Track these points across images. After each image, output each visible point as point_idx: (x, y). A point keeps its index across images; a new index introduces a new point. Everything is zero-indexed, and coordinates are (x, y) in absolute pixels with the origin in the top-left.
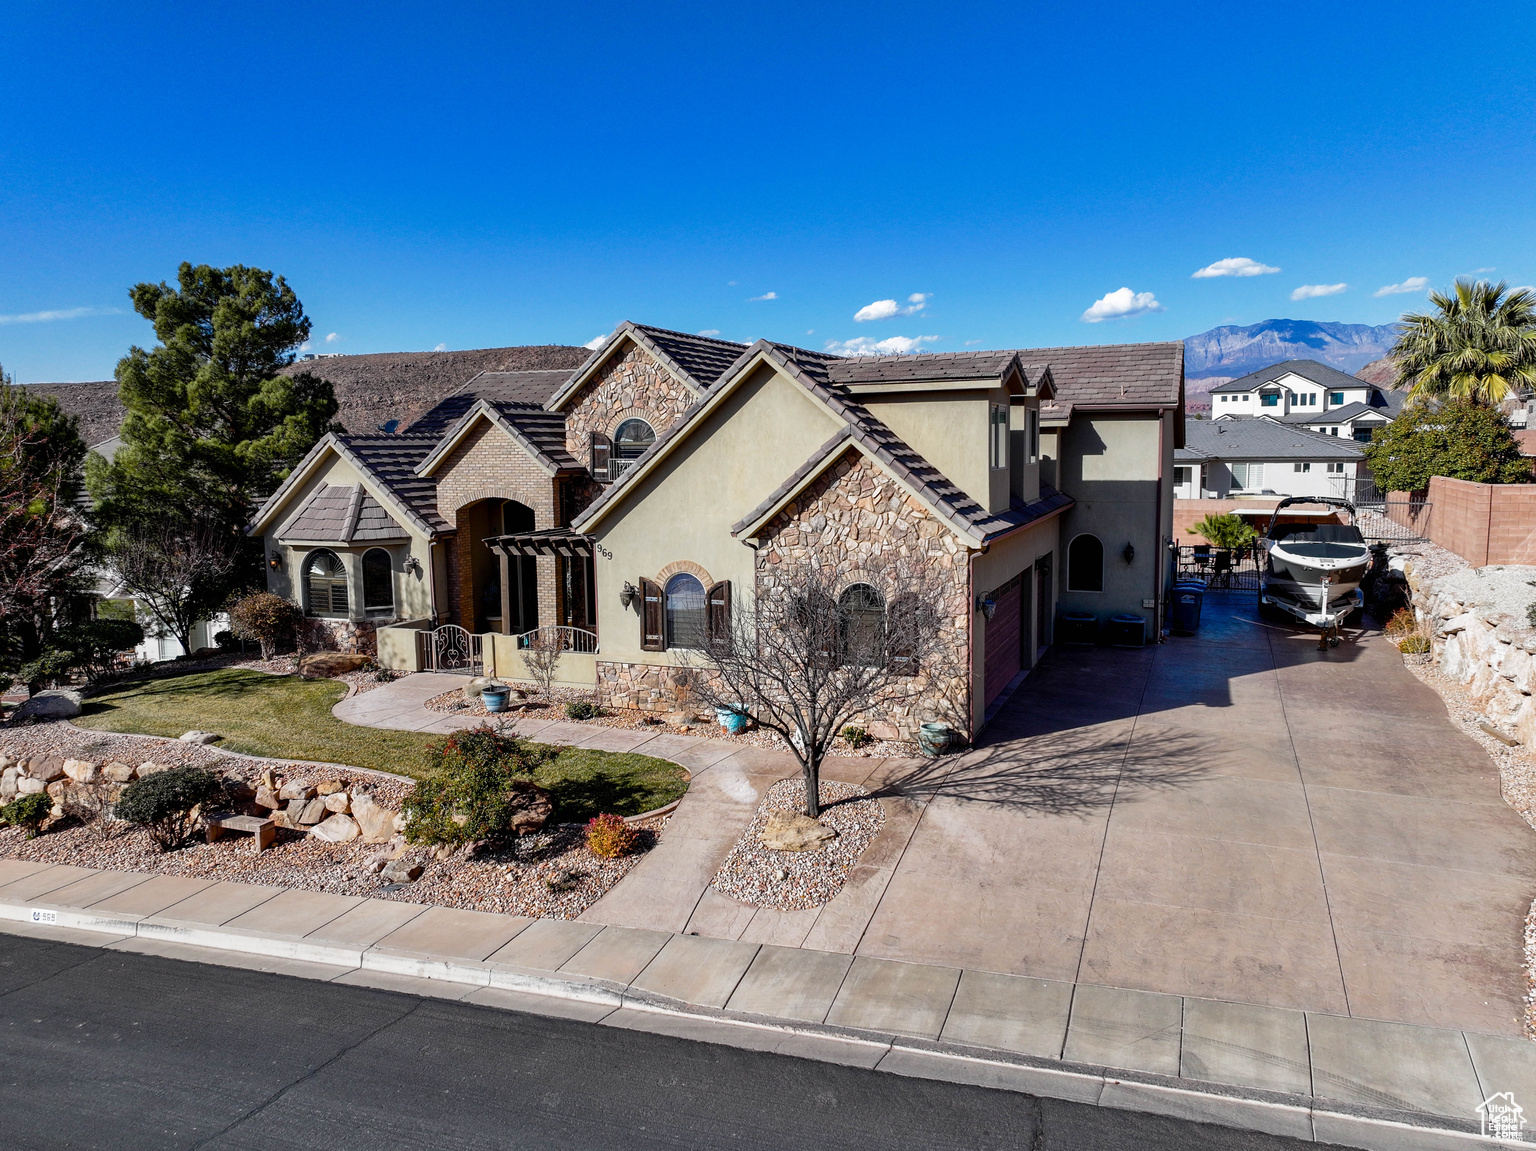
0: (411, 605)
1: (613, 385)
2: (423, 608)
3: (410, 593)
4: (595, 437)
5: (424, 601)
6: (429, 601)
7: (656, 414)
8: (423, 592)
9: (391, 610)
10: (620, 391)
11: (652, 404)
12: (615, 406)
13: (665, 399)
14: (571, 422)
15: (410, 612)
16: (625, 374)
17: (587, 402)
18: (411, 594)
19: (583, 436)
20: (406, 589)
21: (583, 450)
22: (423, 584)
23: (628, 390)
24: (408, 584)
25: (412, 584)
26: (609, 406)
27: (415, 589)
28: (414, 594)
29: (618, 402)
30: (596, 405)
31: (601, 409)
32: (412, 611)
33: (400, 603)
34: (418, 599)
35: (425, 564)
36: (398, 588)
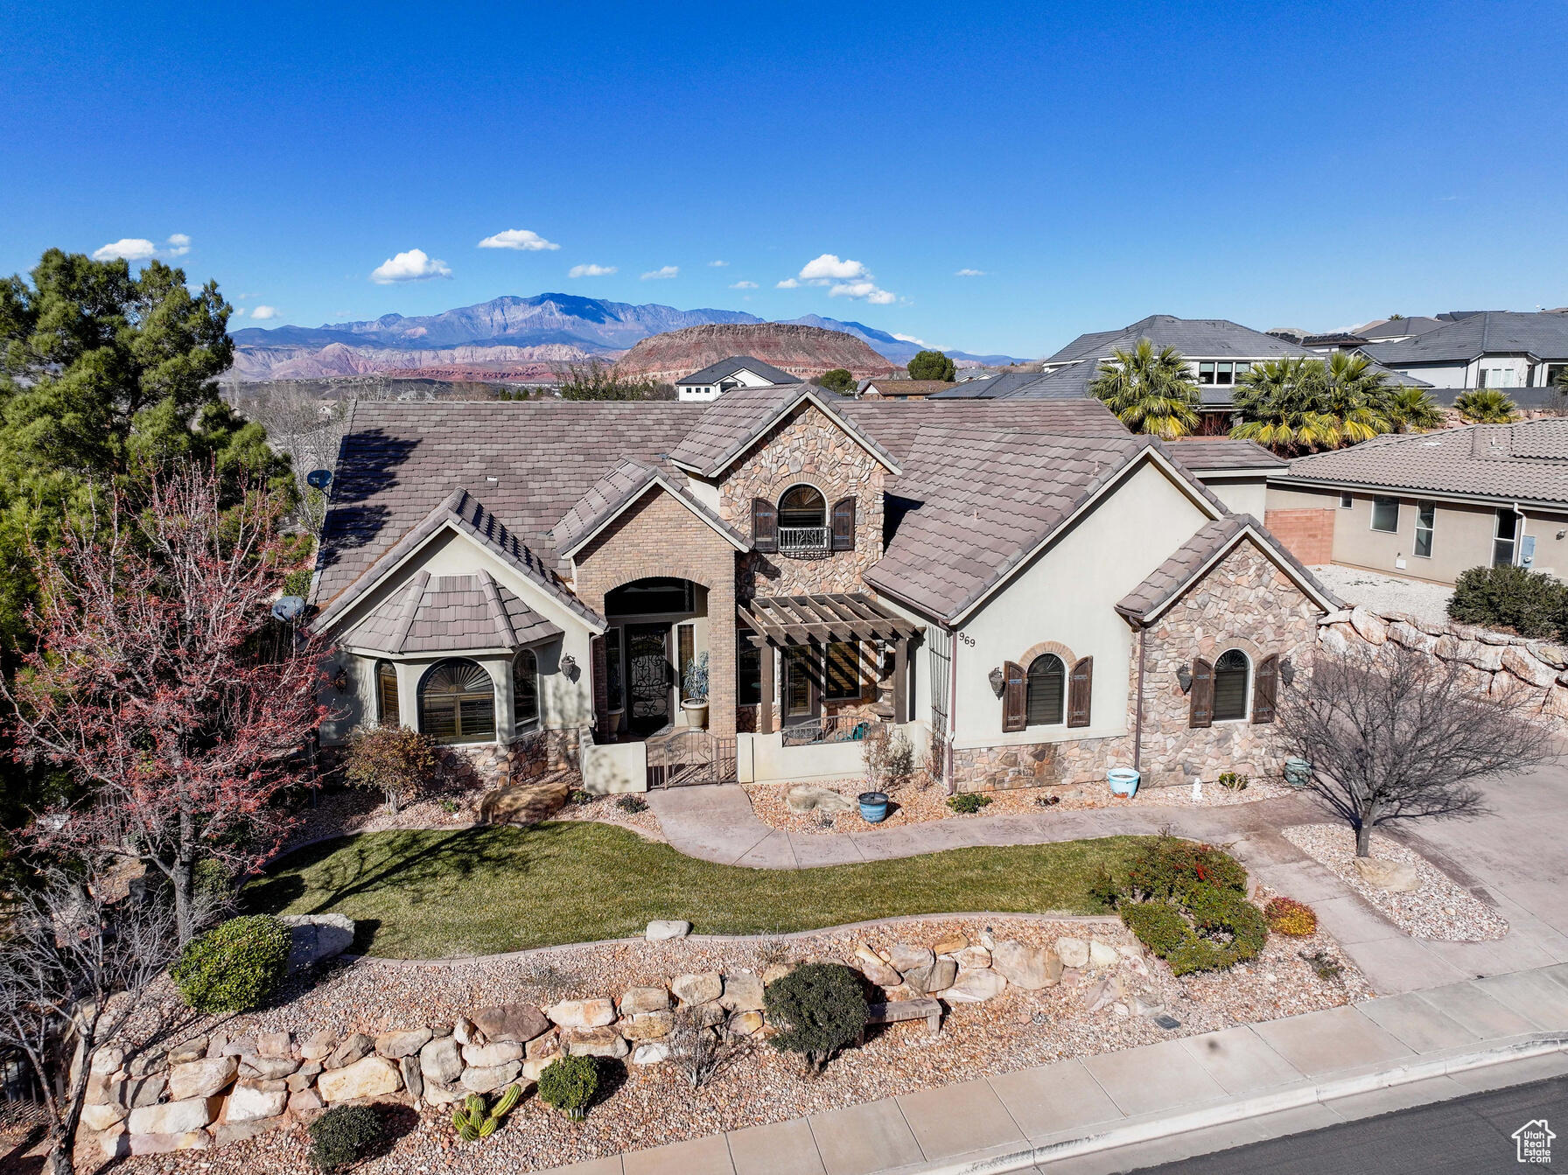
0: (561, 712)
1: (779, 448)
2: (579, 713)
3: (558, 698)
4: (759, 504)
5: (580, 705)
6: (589, 704)
7: (829, 479)
8: (580, 695)
9: (535, 722)
10: (788, 455)
11: (824, 469)
12: (781, 471)
13: (840, 464)
14: (727, 487)
15: (559, 720)
16: (795, 436)
17: (747, 466)
18: (561, 699)
19: (742, 503)
20: (555, 695)
21: (741, 518)
22: (580, 686)
23: (797, 454)
24: (557, 688)
25: (563, 689)
26: (774, 471)
27: (567, 693)
28: (566, 699)
29: (785, 467)
30: (758, 469)
31: (764, 474)
32: (563, 718)
33: (545, 712)
34: (571, 704)
35: (584, 663)
36: (543, 693)
